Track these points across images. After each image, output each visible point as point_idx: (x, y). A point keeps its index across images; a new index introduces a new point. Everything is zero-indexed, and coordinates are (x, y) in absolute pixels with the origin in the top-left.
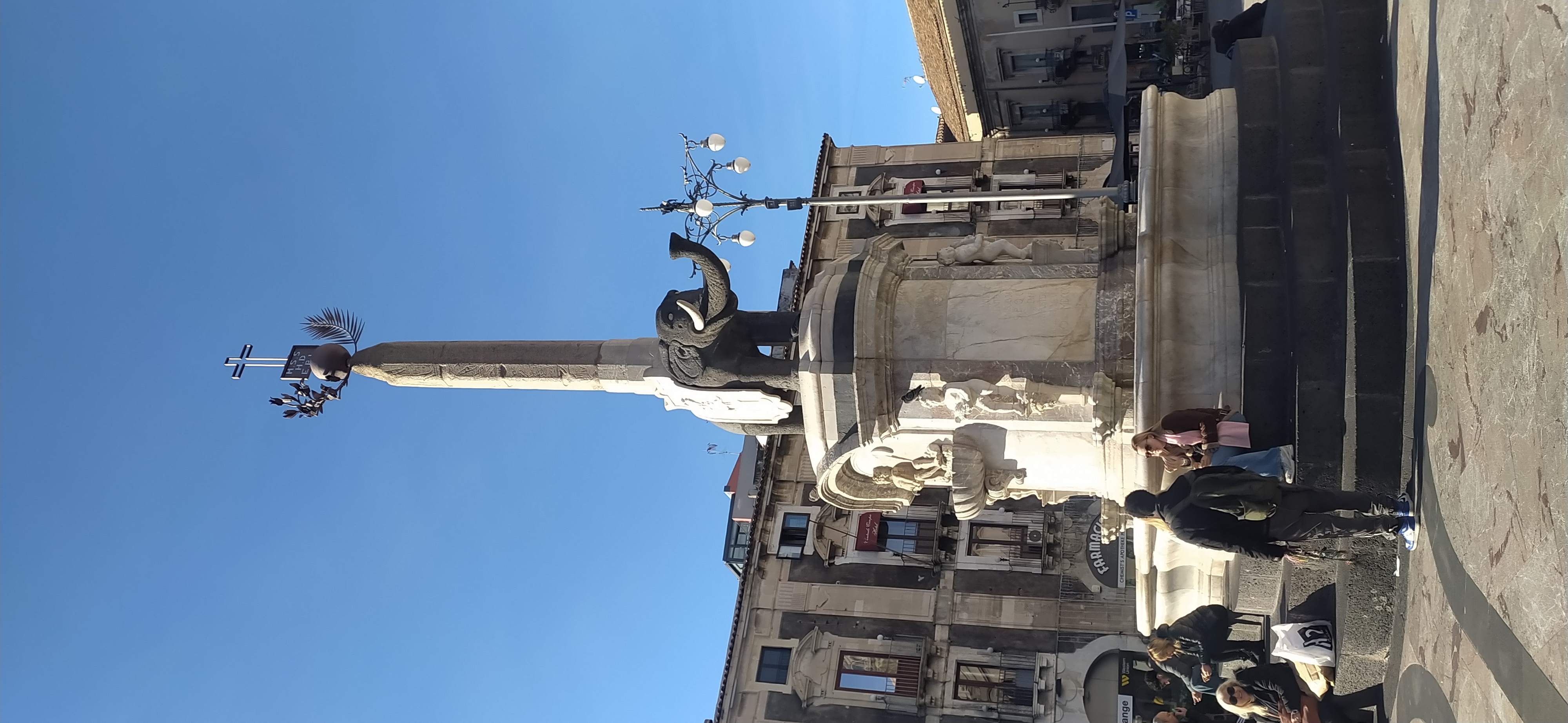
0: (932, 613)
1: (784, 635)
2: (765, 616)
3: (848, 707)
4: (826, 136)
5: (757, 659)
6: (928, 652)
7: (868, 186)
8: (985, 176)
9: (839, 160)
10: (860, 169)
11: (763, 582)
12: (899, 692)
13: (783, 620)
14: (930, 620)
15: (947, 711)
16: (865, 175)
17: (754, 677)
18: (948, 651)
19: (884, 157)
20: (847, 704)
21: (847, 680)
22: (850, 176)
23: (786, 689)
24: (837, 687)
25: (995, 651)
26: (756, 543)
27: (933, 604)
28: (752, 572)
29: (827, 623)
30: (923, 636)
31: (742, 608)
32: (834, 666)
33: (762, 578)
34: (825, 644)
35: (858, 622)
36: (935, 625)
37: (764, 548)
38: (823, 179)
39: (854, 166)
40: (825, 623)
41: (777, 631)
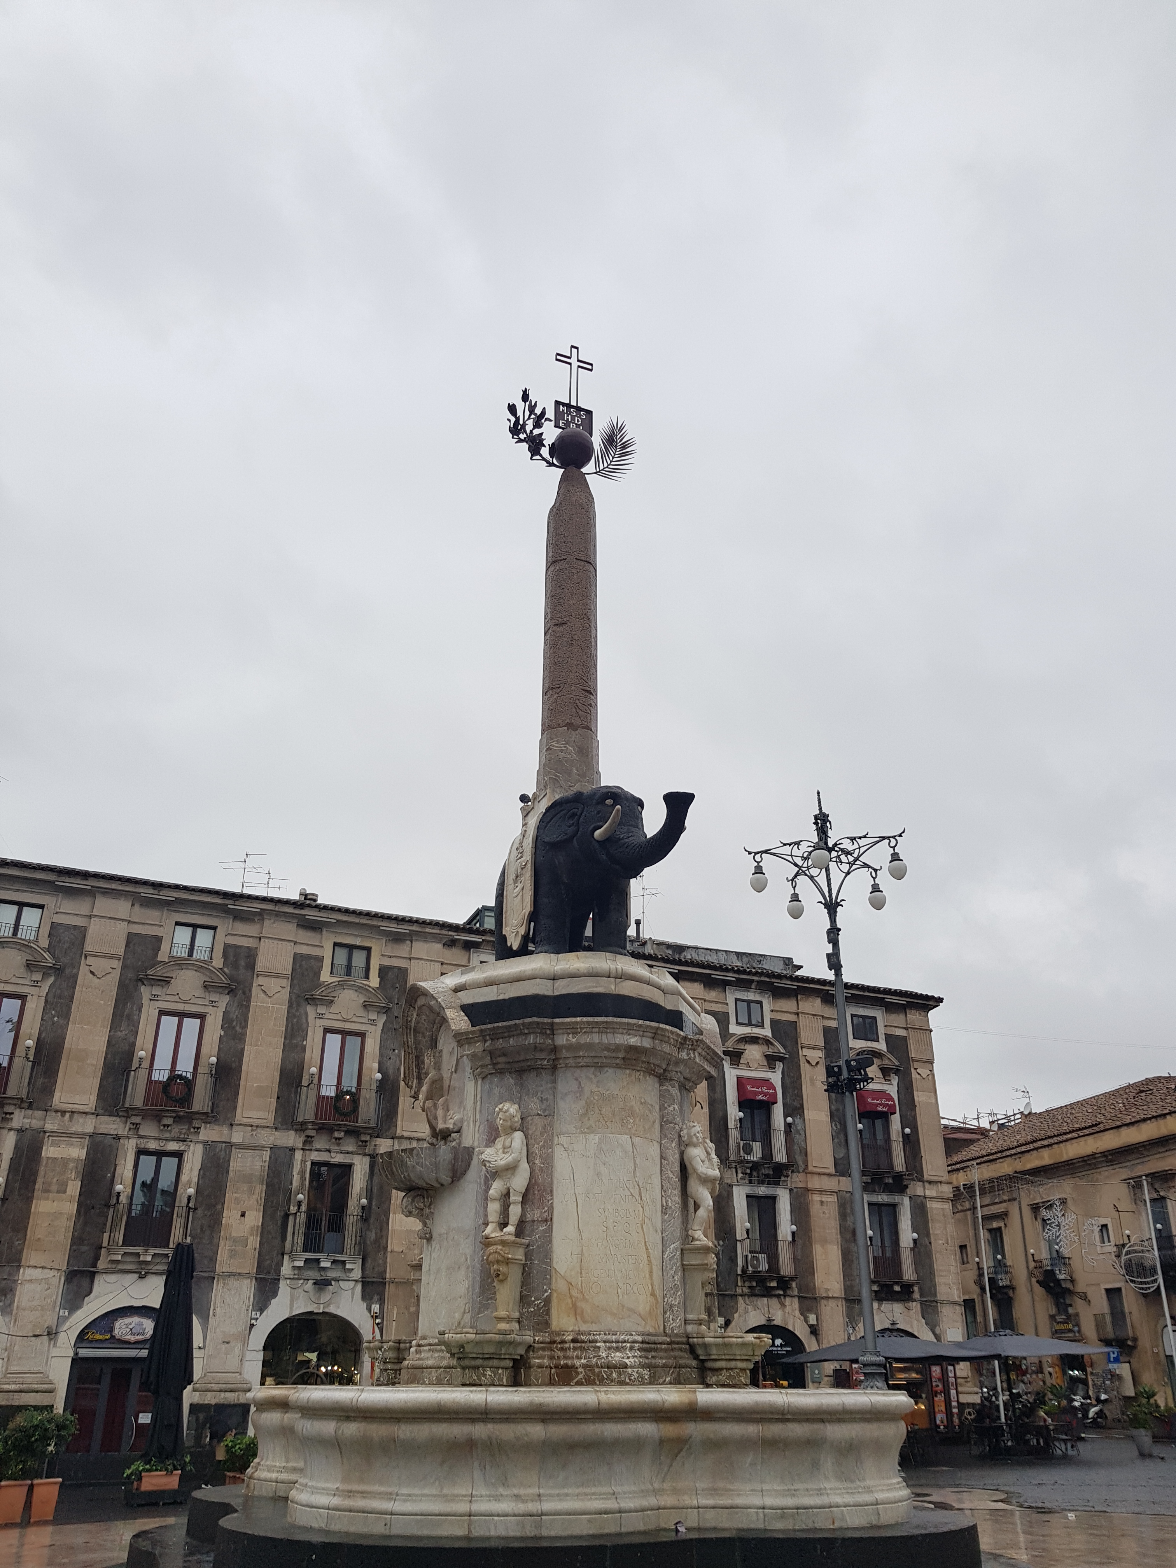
0: (406, 1134)
1: (383, 971)
2: (403, 950)
3: (305, 1043)
4: (941, 1000)
5: (358, 942)
6: (362, 1131)
7: (886, 1050)
8: (906, 1187)
9: (914, 1016)
10: (905, 1039)
11: (440, 946)
12: (320, 1099)
13: (399, 968)
14: (399, 1132)
15: (298, 1155)
16: (897, 1044)
17: (337, 941)
18: (365, 1155)
19: (921, 1067)
20: (308, 1043)
21: (334, 1041)
22: (896, 1029)
23: (325, 976)
24: (327, 1031)
25: (363, 1207)
26: (481, 937)
27: (416, 1135)
28: (450, 933)
29: (396, 1017)
30: (382, 1125)
31: (411, 924)
32: (349, 1026)
33: (444, 945)
34: (373, 1016)
35: (396, 1051)
36: (393, 1138)
37: (476, 945)
38: (889, 999)
39: (908, 1033)
40: (396, 1014)
41: (387, 962)
